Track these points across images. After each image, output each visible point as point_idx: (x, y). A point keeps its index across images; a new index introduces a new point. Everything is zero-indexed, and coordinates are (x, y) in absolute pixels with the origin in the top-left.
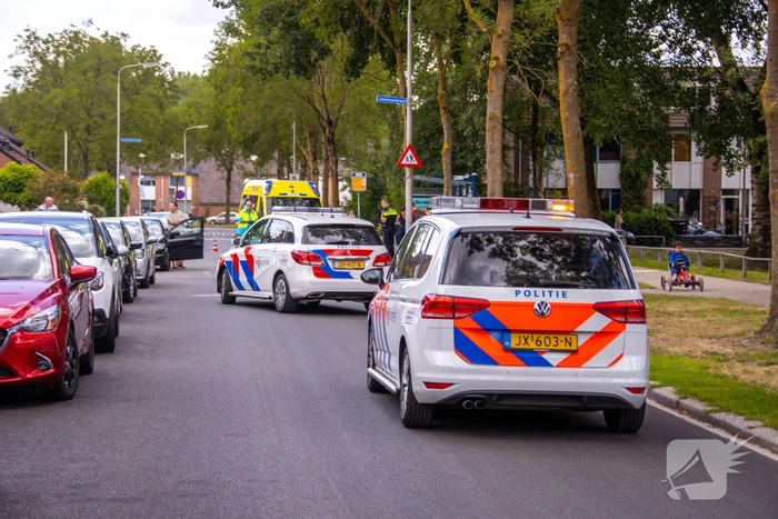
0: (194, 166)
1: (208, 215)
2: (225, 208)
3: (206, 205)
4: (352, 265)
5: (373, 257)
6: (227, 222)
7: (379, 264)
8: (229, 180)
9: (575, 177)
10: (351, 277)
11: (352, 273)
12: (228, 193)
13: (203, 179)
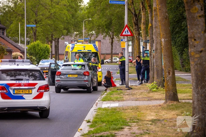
0: (97, 37)
1: (105, 59)
2: (110, 56)
3: (104, 54)
4: (25, 92)
5: (37, 87)
6: (112, 62)
7: (41, 91)
8: (112, 43)
9: (165, 41)
10: (24, 99)
11: (25, 96)
12: (112, 49)
13: (103, 43)
